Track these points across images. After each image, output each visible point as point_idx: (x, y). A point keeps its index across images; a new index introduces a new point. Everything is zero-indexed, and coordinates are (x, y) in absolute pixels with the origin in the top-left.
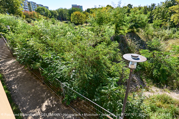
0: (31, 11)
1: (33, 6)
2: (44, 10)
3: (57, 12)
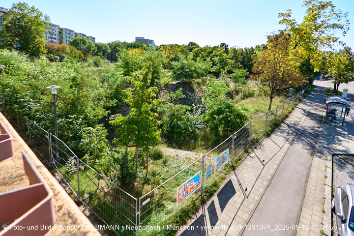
0: (61, 42)
1: (68, 36)
2: (84, 43)
3: (108, 47)
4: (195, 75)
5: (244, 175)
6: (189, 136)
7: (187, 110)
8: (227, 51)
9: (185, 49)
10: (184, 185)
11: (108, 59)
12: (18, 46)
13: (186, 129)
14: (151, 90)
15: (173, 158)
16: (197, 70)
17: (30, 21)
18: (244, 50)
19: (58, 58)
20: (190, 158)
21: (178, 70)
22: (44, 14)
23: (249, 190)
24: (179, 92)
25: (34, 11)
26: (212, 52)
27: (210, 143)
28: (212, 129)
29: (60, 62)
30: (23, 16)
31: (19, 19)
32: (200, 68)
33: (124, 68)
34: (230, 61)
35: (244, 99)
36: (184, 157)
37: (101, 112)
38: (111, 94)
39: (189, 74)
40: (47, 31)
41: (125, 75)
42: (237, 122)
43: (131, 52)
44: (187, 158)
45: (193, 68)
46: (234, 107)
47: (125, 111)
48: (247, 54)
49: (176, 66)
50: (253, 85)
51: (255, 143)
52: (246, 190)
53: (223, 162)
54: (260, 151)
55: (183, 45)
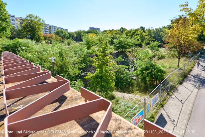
0: (50, 33)
1: (54, 29)
2: (62, 32)
3: (75, 34)
4: (128, 47)
5: (170, 110)
6: (128, 84)
7: (126, 68)
8: (144, 31)
9: (119, 32)
10: (135, 118)
11: (75, 40)
12: (30, 37)
13: (127, 80)
14: (108, 58)
15: (121, 98)
16: (129, 43)
17: (35, 23)
18: (155, 29)
19: (49, 42)
20: (132, 99)
21: (117, 44)
22: (42, 19)
23: (176, 121)
24: (120, 57)
25: (37, 18)
26: (135, 33)
27: (142, 88)
28: (142, 80)
29: (50, 44)
30: (32, 21)
31: (30, 23)
32: (131, 43)
33: (87, 45)
34: (147, 37)
35: (159, 60)
36: (128, 98)
37: (77, 72)
38: (81, 60)
39: (124, 47)
40: (43, 28)
41: (88, 49)
42: (159, 75)
44: (130, 99)
45: (126, 43)
47: (89, 70)
48: (157, 32)
49: (116, 42)
50: (163, 51)
51: (173, 89)
52: (174, 121)
53: (156, 102)
54: (178, 94)
55: (117, 30)
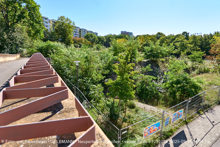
0: (80, 37)
1: (83, 33)
2: (92, 36)
3: (105, 38)
4: (161, 56)
5: (195, 129)
6: (154, 96)
7: (153, 79)
8: (187, 38)
9: (154, 38)
10: (149, 127)
11: (104, 45)
12: (61, 39)
13: (152, 92)
14: (130, 65)
15: (142, 109)
16: (163, 52)
17: (66, 26)
18: (203, 36)
19: (79, 46)
20: (153, 111)
21: (148, 52)
22: (72, 22)
23: (198, 140)
24: (148, 67)
25: (68, 20)
26: (175, 39)
27: (168, 103)
28: (171, 94)
29: (80, 48)
30: (63, 24)
31: (61, 25)
32: (165, 51)
33: (114, 51)
34: (189, 45)
35: (199, 74)
36: (150, 110)
37: (101, 77)
38: (106, 67)
39: (156, 55)
40: (74, 31)
41: (114, 55)
42: (192, 91)
43: (118, 41)
44: (152, 111)
45: (159, 51)
46: (190, 79)
47: (113, 77)
48: (206, 39)
49: (147, 50)
50: (208, 64)
51: (207, 108)
52: (196, 140)
53: (178, 117)
54: (212, 114)
55: (153, 35)
